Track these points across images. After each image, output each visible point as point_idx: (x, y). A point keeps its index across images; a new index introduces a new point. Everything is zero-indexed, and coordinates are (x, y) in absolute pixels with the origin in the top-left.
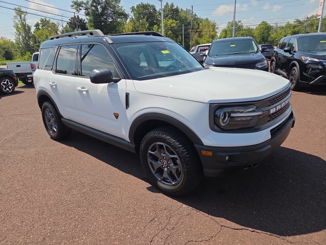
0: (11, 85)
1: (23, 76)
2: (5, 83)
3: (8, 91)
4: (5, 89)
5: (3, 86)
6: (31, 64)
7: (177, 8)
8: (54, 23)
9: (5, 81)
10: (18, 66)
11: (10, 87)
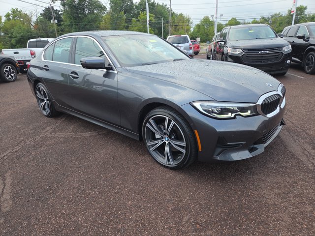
0: (13, 72)
1: (22, 63)
2: (8, 69)
3: (10, 78)
4: (8, 76)
5: (5, 73)
6: (31, 51)
7: (153, 3)
8: (26, 14)
9: (7, 68)
10: (15, 53)
11: (13, 75)
